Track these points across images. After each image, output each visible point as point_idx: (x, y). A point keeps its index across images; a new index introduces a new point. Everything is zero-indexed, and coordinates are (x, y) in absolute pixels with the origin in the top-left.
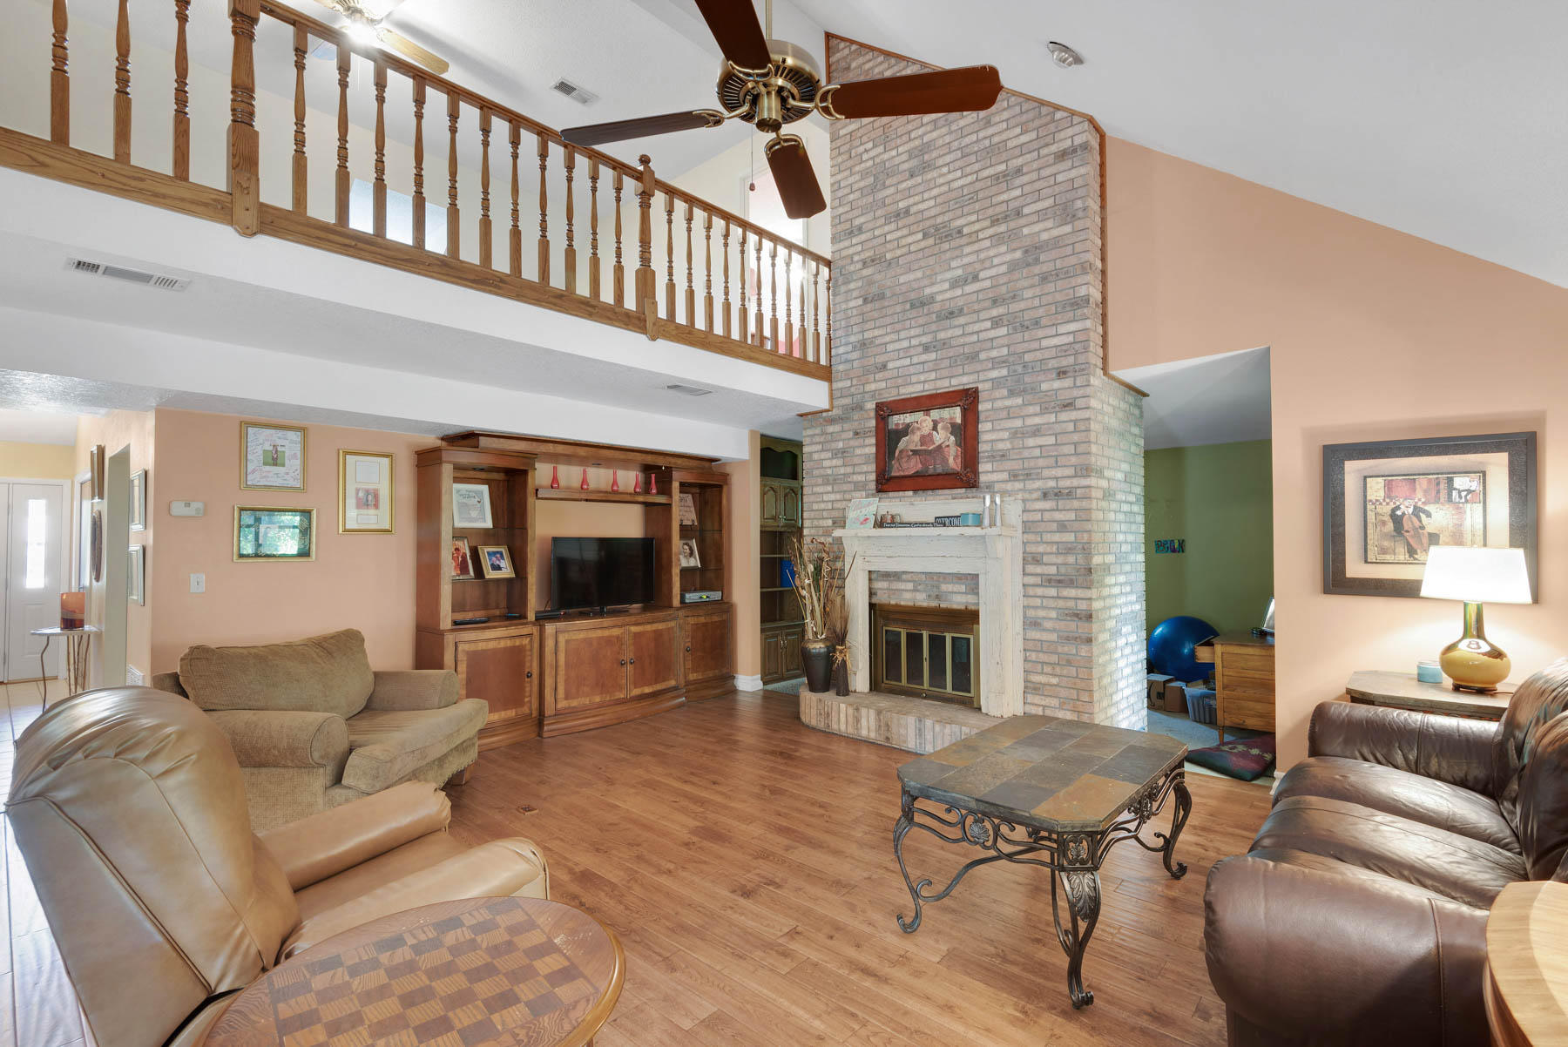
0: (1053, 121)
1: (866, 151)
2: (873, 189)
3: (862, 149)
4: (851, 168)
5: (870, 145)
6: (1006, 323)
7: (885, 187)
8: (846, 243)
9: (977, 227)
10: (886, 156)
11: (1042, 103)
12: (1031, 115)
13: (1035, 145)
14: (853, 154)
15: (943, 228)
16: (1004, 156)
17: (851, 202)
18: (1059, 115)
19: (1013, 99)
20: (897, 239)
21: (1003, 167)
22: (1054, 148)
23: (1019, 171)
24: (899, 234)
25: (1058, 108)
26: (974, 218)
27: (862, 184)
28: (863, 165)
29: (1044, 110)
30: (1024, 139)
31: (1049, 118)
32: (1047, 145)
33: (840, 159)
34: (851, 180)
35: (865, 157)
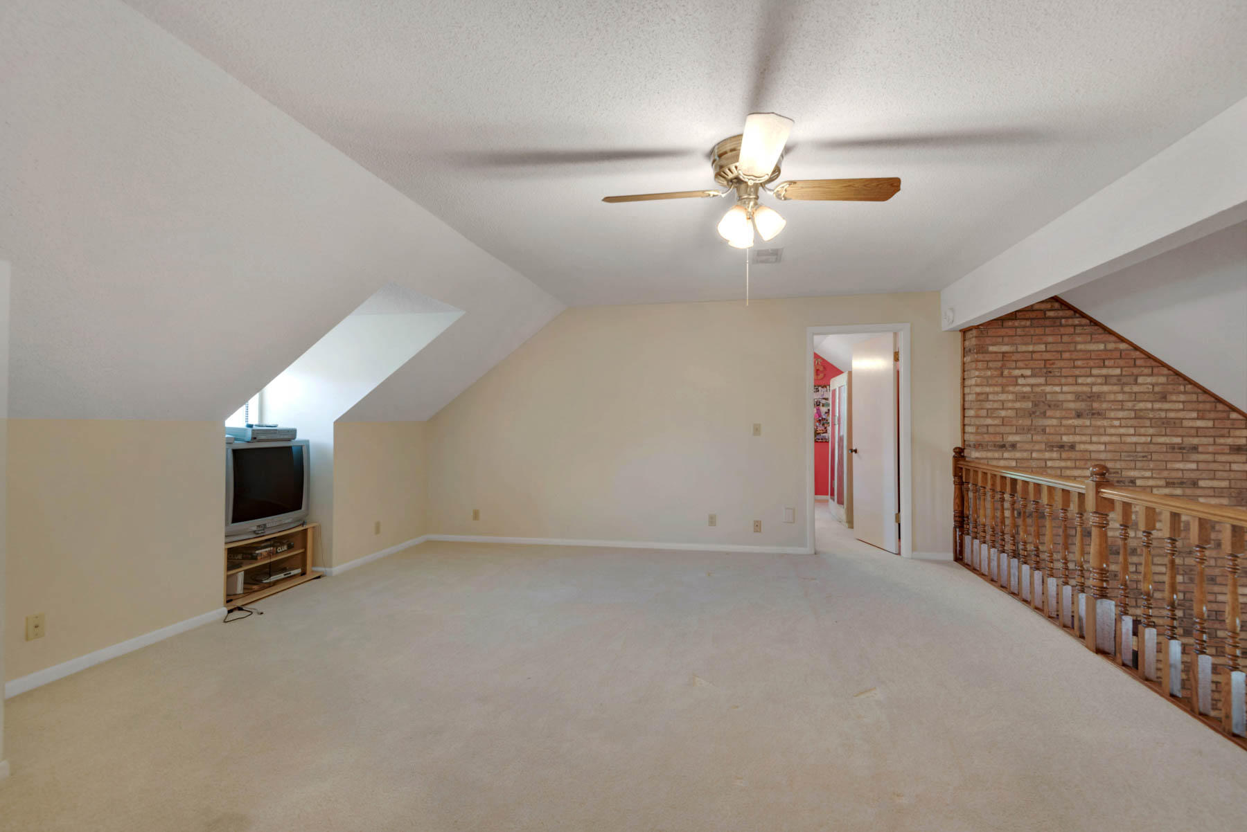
0: (1228, 418)
1: (1022, 376)
2: (1031, 414)
3: (1017, 372)
4: (1003, 386)
5: (1028, 372)
6: (1182, 572)
7: (1044, 415)
8: (997, 455)
9: (1151, 483)
10: (1048, 389)
11: (1219, 400)
12: (1208, 406)
13: (1212, 432)
14: (1006, 372)
15: (1114, 473)
16: (1180, 431)
17: (1003, 418)
18: (1234, 415)
19: (1190, 386)
20: (1061, 468)
21: (1178, 440)
22: (1230, 441)
23: (1195, 449)
24: (1063, 464)
25: (1233, 409)
26: (1148, 474)
27: (1018, 405)
28: (1018, 389)
29: (1220, 407)
30: (1200, 423)
31: (1224, 415)
32: (1223, 436)
33: (989, 373)
34: (1003, 397)
35: (1021, 381)
